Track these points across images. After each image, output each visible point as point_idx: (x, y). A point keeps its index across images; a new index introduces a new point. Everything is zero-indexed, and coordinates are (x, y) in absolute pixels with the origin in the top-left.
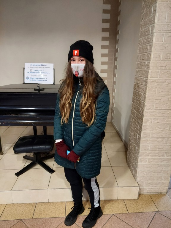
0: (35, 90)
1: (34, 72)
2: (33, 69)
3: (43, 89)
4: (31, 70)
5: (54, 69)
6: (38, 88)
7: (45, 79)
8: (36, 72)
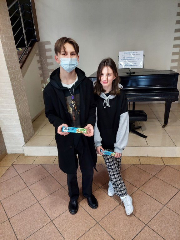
0: (127, 73)
1: (127, 59)
2: (126, 56)
3: (134, 73)
4: (124, 58)
5: (144, 55)
6: (130, 72)
7: (136, 64)
8: (128, 59)
